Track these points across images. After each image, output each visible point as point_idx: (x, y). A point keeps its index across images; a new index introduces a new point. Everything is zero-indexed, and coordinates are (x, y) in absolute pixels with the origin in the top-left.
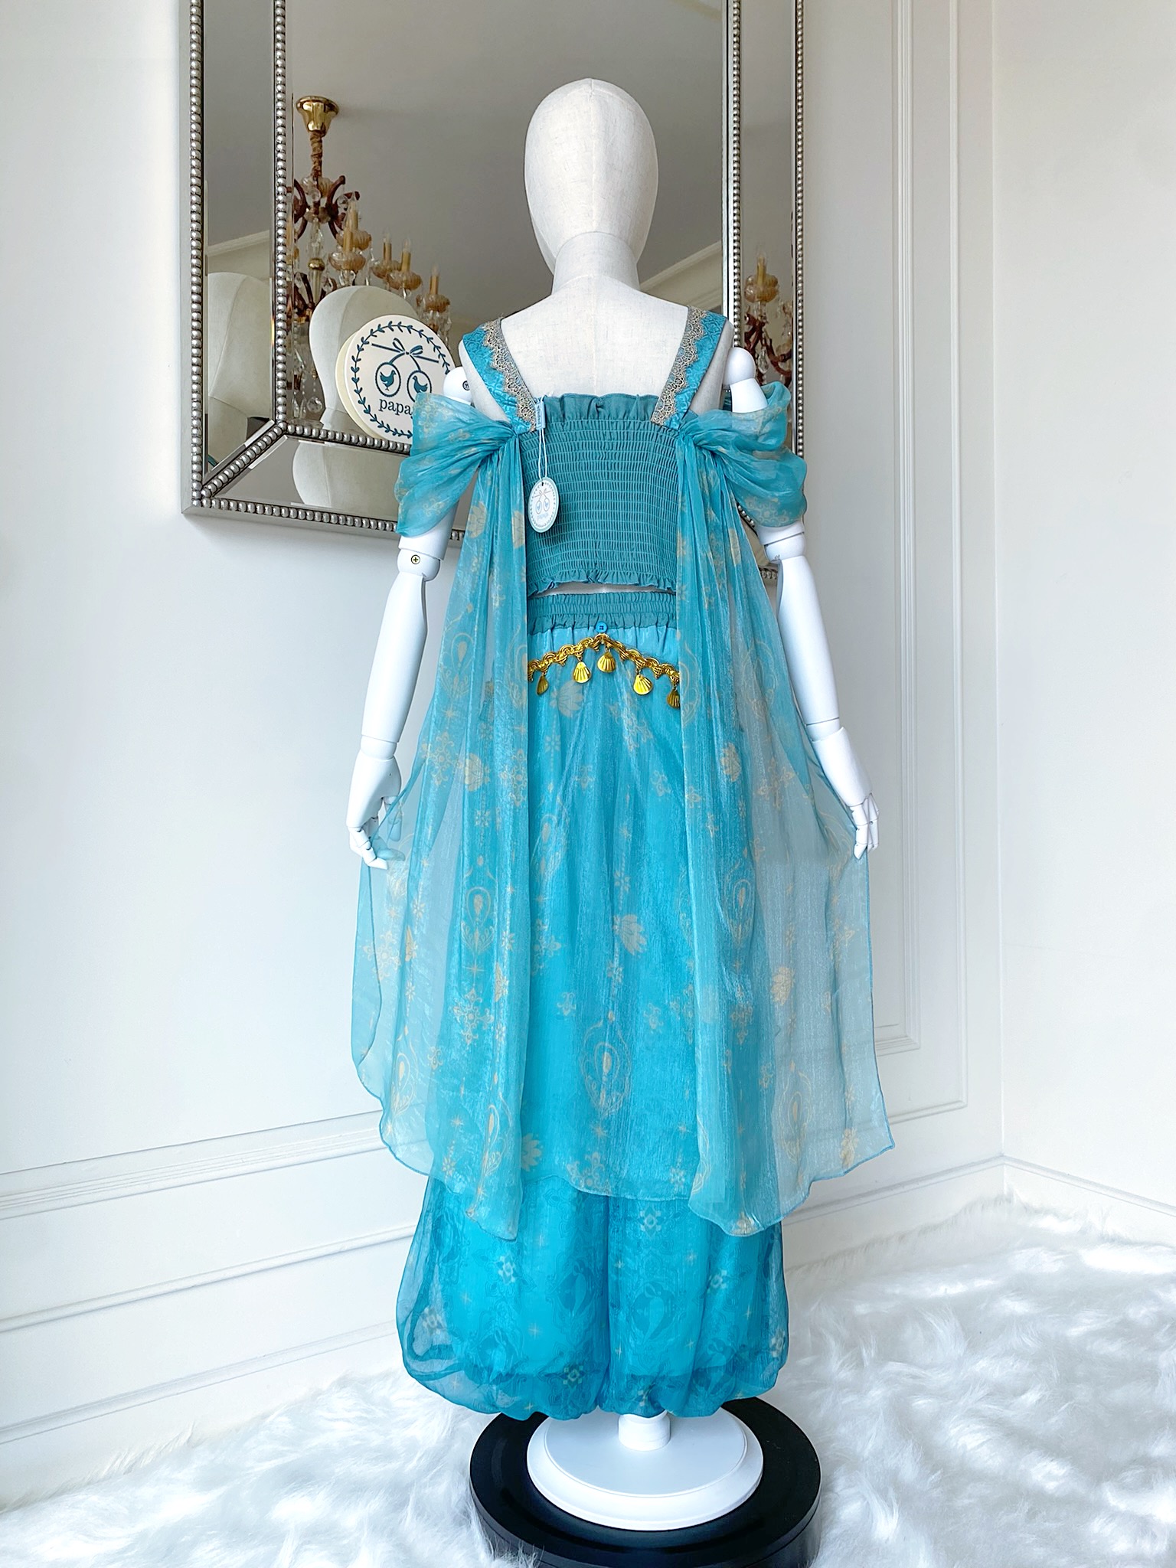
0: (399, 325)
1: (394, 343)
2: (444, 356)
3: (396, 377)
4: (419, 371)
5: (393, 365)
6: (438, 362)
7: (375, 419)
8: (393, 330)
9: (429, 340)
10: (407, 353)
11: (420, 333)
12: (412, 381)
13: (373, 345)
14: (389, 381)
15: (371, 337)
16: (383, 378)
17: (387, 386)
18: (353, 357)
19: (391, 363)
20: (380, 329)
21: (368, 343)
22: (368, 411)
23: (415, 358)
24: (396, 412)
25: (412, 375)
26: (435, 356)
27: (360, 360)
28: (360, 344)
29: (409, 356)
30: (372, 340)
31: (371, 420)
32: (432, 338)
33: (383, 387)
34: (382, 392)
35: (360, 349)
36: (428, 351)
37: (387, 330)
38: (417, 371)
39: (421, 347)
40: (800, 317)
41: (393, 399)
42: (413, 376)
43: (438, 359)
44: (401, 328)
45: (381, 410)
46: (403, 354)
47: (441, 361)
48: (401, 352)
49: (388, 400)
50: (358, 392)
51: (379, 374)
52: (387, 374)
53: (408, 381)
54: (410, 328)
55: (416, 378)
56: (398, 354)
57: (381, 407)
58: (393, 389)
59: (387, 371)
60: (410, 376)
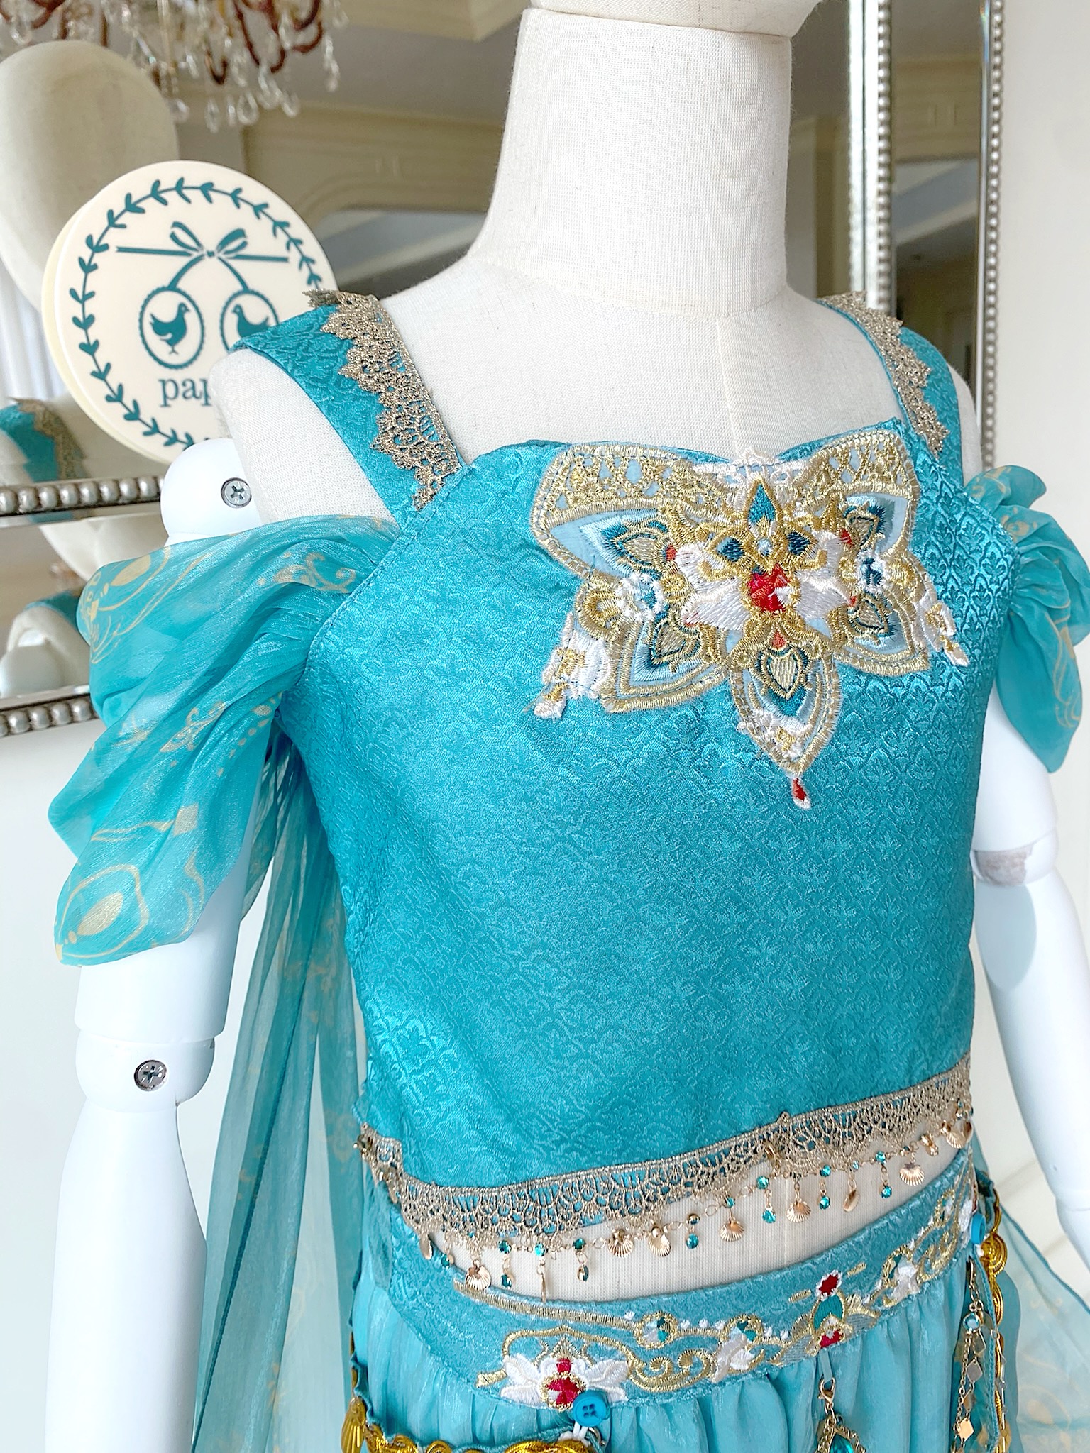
0: (180, 187)
1: (173, 237)
2: (298, 242)
3: (191, 319)
4: (246, 290)
5: (179, 291)
6: (285, 260)
7: (154, 429)
8: (164, 202)
9: (259, 209)
10: (211, 254)
11: (235, 196)
12: (232, 320)
13: (121, 250)
14: (173, 330)
15: (112, 230)
16: (159, 327)
17: (172, 343)
18: (73, 293)
19: (173, 287)
20: (132, 206)
21: (106, 247)
22: (133, 415)
23: (234, 263)
24: (202, 401)
25: (228, 303)
26: (276, 246)
27: (92, 294)
28: (86, 253)
29: (214, 260)
30: (114, 238)
31: (146, 434)
32: (266, 205)
33: (159, 345)
34: (161, 363)
35: (88, 268)
36: (260, 238)
37: (150, 205)
38: (236, 295)
39: (239, 233)
40: (997, 32)
41: (193, 373)
42: (231, 307)
43: (283, 253)
44: (186, 192)
45: (166, 405)
46: (199, 259)
47: (294, 255)
48: (195, 254)
49: (178, 376)
50: (101, 375)
51: (147, 320)
52: (167, 315)
53: (222, 321)
54: (207, 189)
55: (239, 311)
56: (185, 260)
57: (165, 396)
58: (187, 347)
59: (165, 308)
60: (225, 309)
